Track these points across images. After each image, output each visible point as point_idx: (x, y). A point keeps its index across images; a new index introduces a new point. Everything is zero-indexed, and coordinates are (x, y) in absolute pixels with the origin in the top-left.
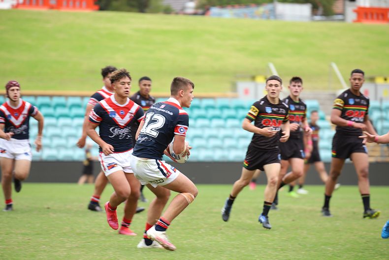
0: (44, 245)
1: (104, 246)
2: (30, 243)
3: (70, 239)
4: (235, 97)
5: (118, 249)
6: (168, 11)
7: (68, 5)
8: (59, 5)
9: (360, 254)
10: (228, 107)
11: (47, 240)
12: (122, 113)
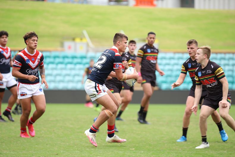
4: (63, 51)
9: (137, 145)
10: (58, 57)
12: (33, 59)
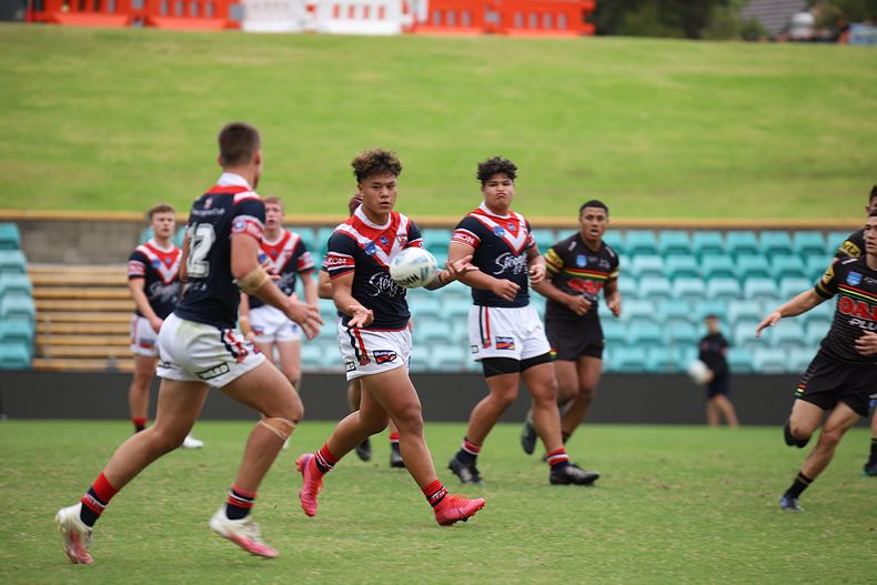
0: (471, 561)
1: (604, 564)
2: (437, 557)
3: (526, 549)
5: (635, 571)
6: (751, 34)
7: (525, 26)
8: (505, 26)
11: (476, 549)
